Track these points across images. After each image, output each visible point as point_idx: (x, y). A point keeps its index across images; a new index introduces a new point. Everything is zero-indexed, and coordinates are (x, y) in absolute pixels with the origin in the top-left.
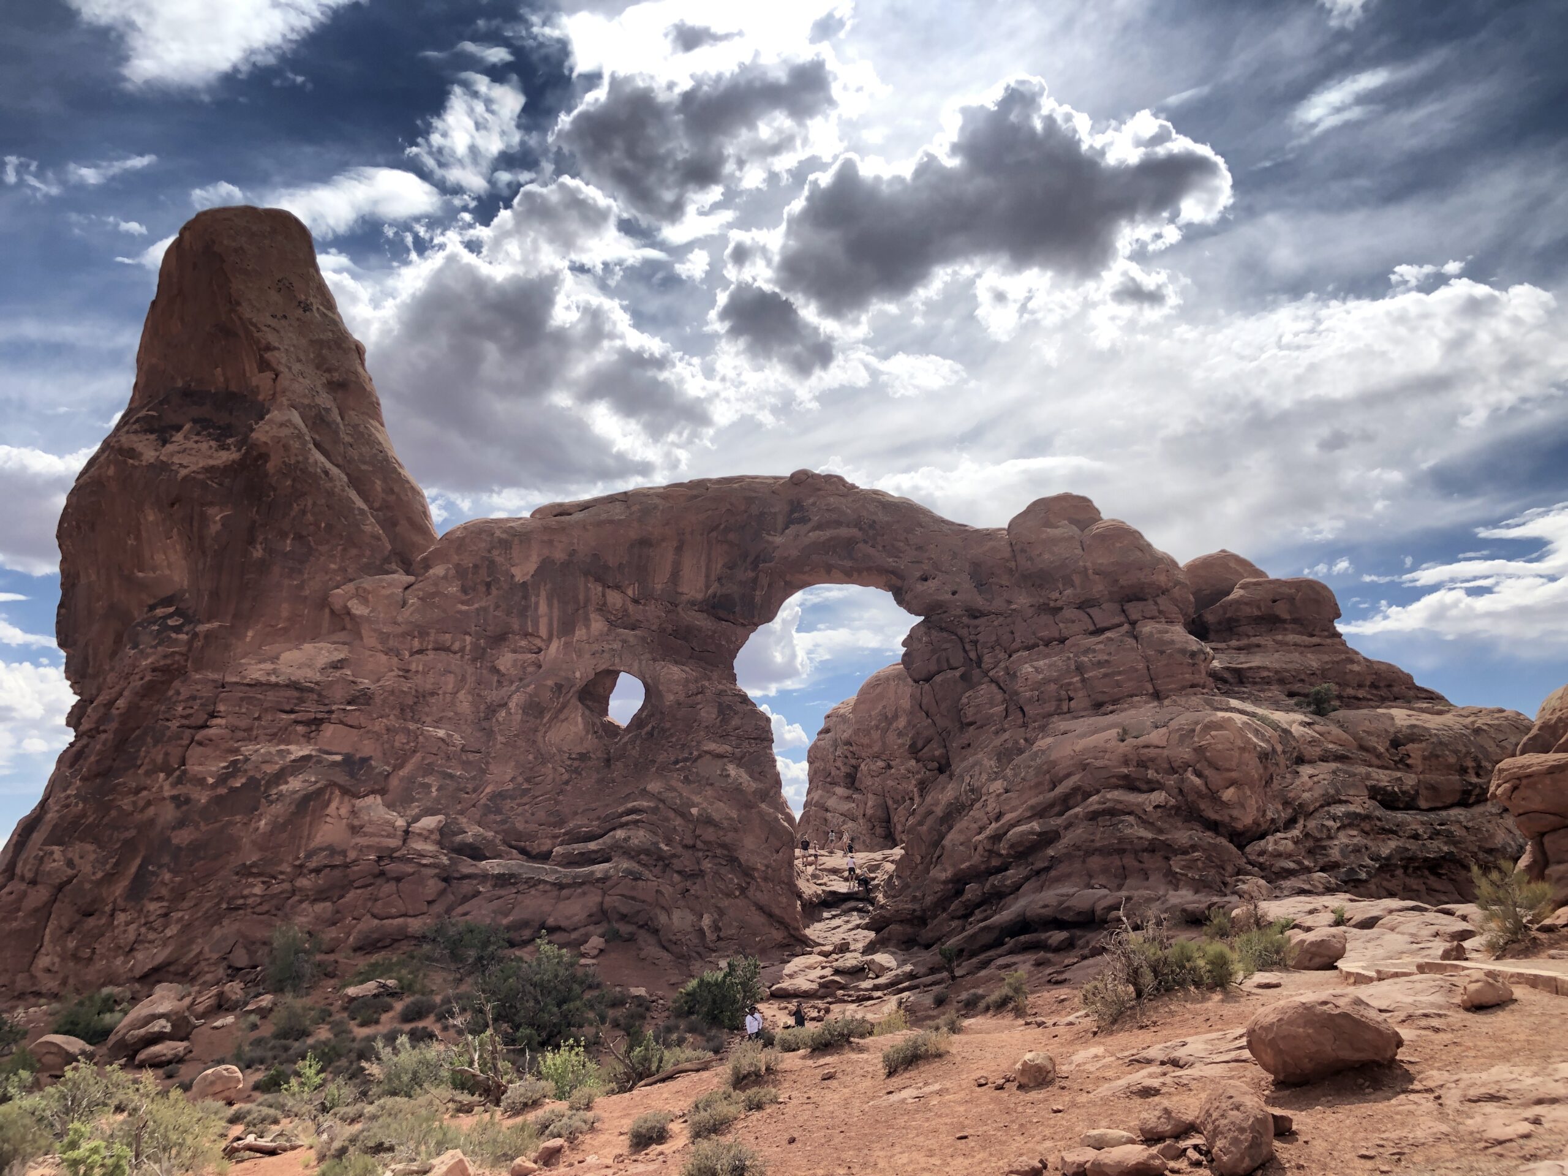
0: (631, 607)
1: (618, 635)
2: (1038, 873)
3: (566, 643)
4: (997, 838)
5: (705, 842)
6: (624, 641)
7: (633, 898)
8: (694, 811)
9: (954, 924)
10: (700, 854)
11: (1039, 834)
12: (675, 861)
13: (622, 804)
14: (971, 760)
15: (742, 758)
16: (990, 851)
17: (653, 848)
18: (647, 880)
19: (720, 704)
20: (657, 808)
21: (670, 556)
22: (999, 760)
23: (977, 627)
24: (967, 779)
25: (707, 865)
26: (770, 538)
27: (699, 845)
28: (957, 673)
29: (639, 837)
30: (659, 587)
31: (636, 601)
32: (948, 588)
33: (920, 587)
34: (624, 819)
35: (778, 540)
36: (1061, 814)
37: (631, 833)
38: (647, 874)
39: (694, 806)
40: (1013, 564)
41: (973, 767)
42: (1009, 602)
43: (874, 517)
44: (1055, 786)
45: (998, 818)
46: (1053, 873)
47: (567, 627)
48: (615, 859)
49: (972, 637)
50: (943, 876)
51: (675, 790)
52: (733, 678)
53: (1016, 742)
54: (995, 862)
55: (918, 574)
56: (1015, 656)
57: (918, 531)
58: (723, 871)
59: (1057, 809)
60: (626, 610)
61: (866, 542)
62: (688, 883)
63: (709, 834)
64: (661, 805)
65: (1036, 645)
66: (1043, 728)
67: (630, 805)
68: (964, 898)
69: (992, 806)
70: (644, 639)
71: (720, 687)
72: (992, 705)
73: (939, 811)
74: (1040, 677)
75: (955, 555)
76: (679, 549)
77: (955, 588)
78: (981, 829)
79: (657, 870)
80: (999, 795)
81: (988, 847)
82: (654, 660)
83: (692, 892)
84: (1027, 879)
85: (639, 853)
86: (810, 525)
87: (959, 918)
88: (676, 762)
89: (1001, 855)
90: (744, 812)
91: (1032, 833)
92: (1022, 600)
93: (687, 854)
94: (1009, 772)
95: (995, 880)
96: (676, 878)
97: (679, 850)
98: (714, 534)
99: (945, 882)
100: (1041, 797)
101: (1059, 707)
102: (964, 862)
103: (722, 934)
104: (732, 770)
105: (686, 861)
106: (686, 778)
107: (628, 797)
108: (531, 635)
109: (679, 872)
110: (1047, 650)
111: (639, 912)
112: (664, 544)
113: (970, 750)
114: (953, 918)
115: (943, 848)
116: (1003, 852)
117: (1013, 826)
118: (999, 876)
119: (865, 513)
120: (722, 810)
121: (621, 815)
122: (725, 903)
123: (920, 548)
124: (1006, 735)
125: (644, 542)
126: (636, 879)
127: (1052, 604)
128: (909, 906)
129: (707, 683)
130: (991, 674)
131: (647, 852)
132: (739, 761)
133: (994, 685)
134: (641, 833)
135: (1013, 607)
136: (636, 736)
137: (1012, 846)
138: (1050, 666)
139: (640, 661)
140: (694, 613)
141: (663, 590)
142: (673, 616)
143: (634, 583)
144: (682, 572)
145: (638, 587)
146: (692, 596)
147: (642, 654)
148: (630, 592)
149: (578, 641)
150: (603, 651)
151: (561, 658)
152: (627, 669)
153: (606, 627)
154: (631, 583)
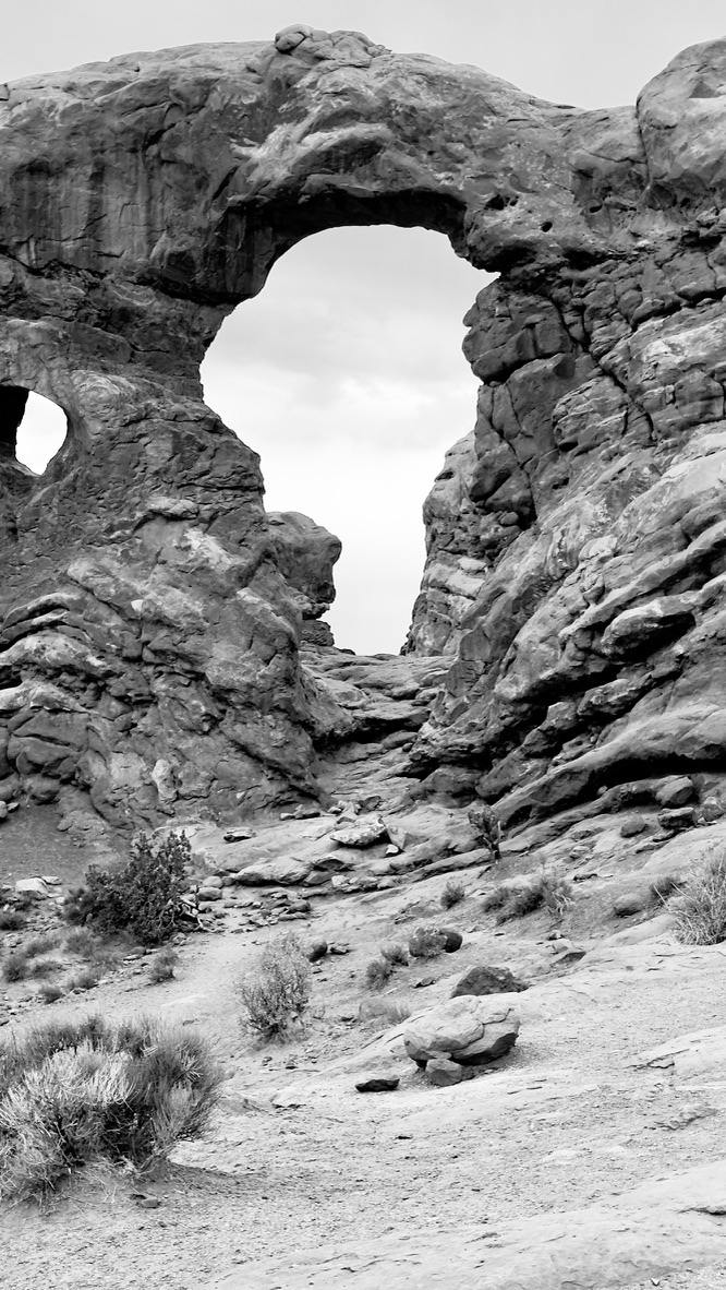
0: (28, 283)
1: (11, 329)
2: (660, 682)
4: (596, 628)
5: (155, 652)
6: (21, 339)
7: (51, 740)
8: (137, 605)
9: (530, 765)
10: (150, 670)
11: (662, 621)
12: (112, 681)
13: (33, 597)
14: (566, 506)
15: (212, 519)
16: (587, 651)
17: (77, 663)
18: (72, 711)
19: (176, 435)
20: (82, 601)
21: (83, 191)
22: (609, 504)
23: (582, 283)
24: (557, 536)
25: (160, 686)
26: (244, 151)
27: (147, 655)
28: (550, 364)
29: (57, 647)
30: (69, 246)
31: (34, 271)
32: (536, 219)
33: (492, 220)
34: (36, 621)
35: (257, 153)
36: (698, 586)
37: (46, 641)
38: (71, 702)
39: (136, 596)
40: (641, 169)
41: (566, 517)
42: (636, 236)
43: (413, 102)
44: (689, 541)
45: (598, 598)
46: (682, 682)
48: (26, 681)
49: (576, 301)
50: (513, 692)
51: (108, 573)
52: (197, 392)
53: (638, 472)
54: (594, 667)
55: (487, 197)
56: (640, 328)
57: (489, 121)
58: (183, 694)
59: (693, 578)
60: (20, 287)
61: (401, 148)
62: (134, 715)
63: (161, 639)
64: (89, 598)
65: (675, 307)
66: (677, 447)
67: (43, 599)
68: (544, 726)
69: (591, 578)
70: (52, 334)
71: (176, 407)
72: (604, 413)
73: (512, 590)
74: (678, 359)
75: (550, 161)
76: (97, 179)
77: (548, 217)
78: (575, 614)
79: (87, 697)
80: (603, 561)
81: (584, 643)
82: (71, 368)
83: (140, 727)
84: (643, 692)
85: (58, 671)
86: (306, 123)
87: (537, 756)
88: (111, 530)
89: (603, 656)
90: (213, 604)
91: (650, 620)
92: (658, 229)
93: (130, 671)
94: (622, 522)
95: (593, 696)
96: (116, 706)
97: (119, 665)
98: (154, 149)
99: (518, 701)
100: (666, 560)
101: (707, 410)
102: (545, 666)
103: (183, 790)
104: (195, 538)
105: (127, 681)
106: (125, 553)
107: (43, 587)
109: (120, 699)
110: (693, 314)
111: (60, 760)
112: (72, 171)
113: (567, 490)
114: (529, 756)
115: (516, 647)
116: (607, 651)
117: (622, 608)
118: (598, 690)
119: (397, 96)
120: (179, 603)
121: (33, 614)
122: (188, 743)
123: (490, 152)
124: (622, 462)
125: (36, 169)
126: (55, 711)
127: (704, 232)
128: (464, 740)
129: (154, 403)
130: (604, 360)
131: (70, 670)
132: (209, 523)
133: (607, 381)
134: (61, 640)
135: (642, 243)
136: (52, 492)
137: (619, 642)
138: (695, 341)
139: (50, 370)
140: (132, 287)
141: (77, 252)
142: (97, 294)
143: (27, 242)
144: (105, 220)
145: (35, 250)
146: (126, 259)
147: (51, 359)
148: (23, 257)
152: (30, 385)
154: (23, 243)
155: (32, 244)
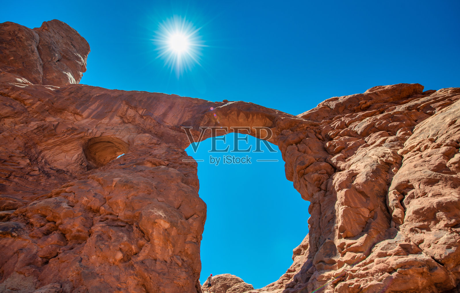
0: (138, 118)
1: (124, 125)
3: (93, 122)
21: (165, 108)
30: (155, 115)
31: (141, 116)
47: (100, 116)
60: (134, 119)
76: (171, 108)
82: (138, 134)
108: (78, 114)
112: (165, 103)
129: (164, 143)
139: (131, 135)
140: (168, 129)
141: (156, 117)
142: (157, 128)
143: (144, 110)
144: (168, 115)
146: (170, 125)
147: (133, 132)
148: (140, 112)
149: (101, 123)
150: (112, 129)
151: (87, 124)
152: (121, 137)
153: (120, 122)
154: (143, 109)
155: (145, 111)
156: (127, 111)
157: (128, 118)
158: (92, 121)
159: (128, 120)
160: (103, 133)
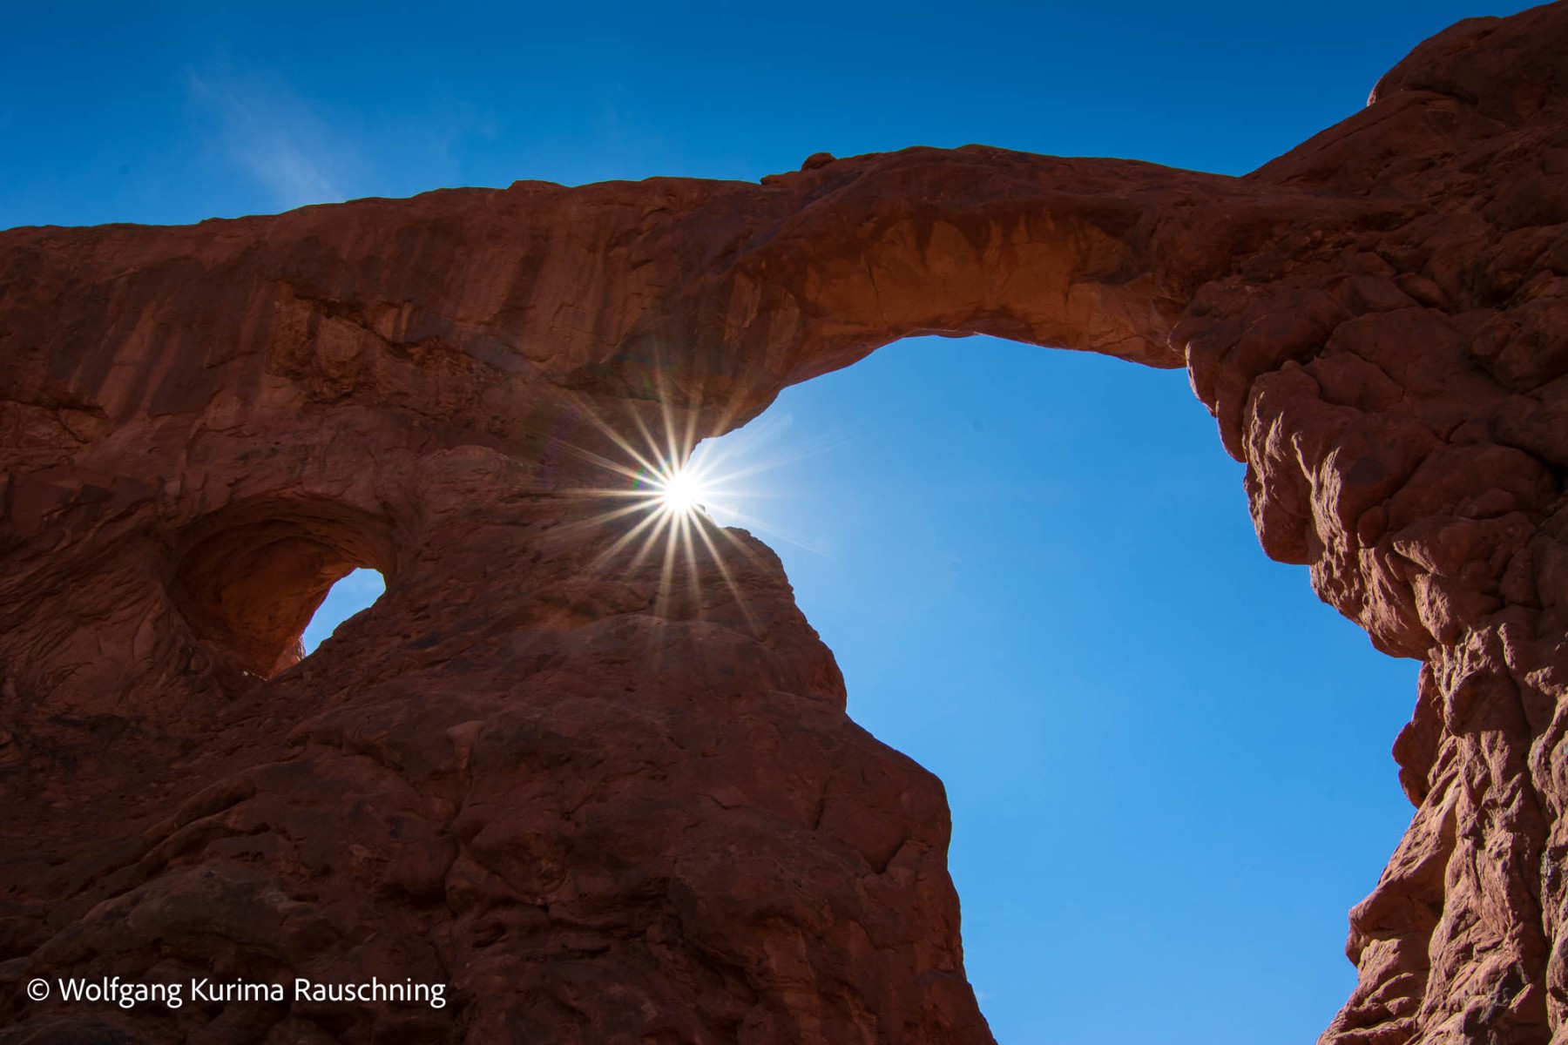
0: (382, 362)
1: (328, 418)
3: (168, 435)
5: (494, 859)
6: (342, 426)
21: (507, 271)
30: (466, 328)
31: (398, 349)
39: (466, 717)
60: (365, 369)
63: (520, 809)
76: (533, 265)
108: (73, 404)
112: (495, 247)
139: (381, 465)
141: (476, 338)
143: (400, 307)
144: (531, 312)
145: (410, 320)
146: (554, 365)
147: (387, 450)
148: (386, 326)
149: (203, 430)
150: (274, 451)
151: (142, 452)
152: (334, 490)
153: (298, 404)
154: (392, 305)
155: (406, 313)
156: (312, 334)
157: (333, 372)
158: (158, 425)
159: (334, 381)
160: (238, 481)
